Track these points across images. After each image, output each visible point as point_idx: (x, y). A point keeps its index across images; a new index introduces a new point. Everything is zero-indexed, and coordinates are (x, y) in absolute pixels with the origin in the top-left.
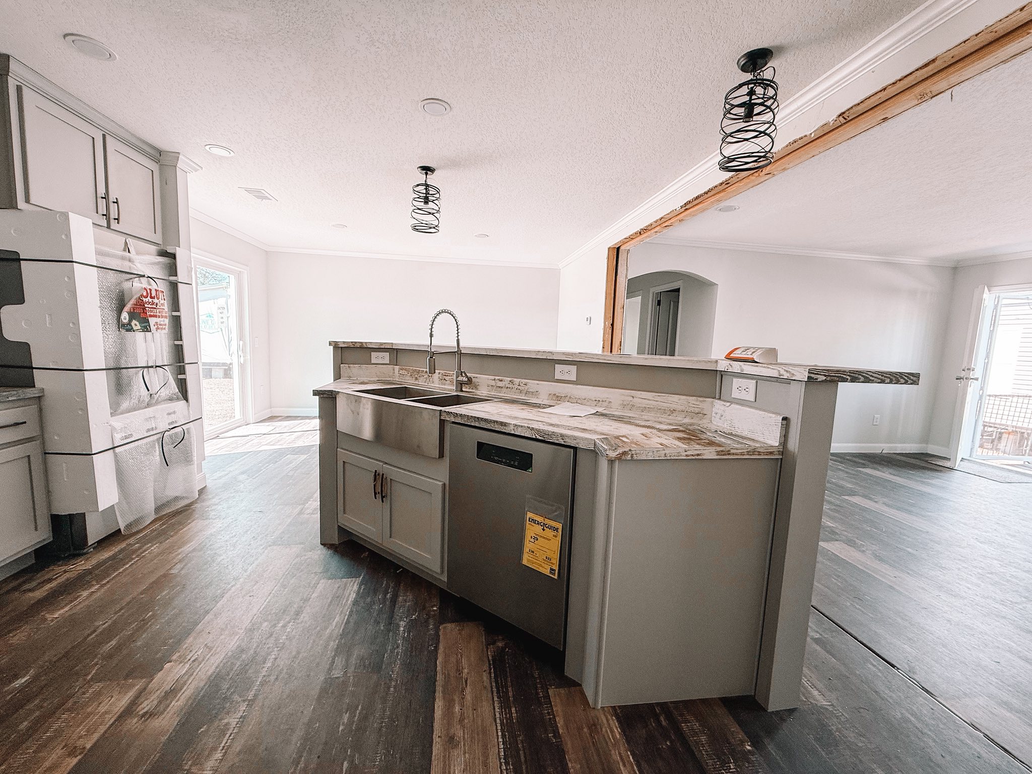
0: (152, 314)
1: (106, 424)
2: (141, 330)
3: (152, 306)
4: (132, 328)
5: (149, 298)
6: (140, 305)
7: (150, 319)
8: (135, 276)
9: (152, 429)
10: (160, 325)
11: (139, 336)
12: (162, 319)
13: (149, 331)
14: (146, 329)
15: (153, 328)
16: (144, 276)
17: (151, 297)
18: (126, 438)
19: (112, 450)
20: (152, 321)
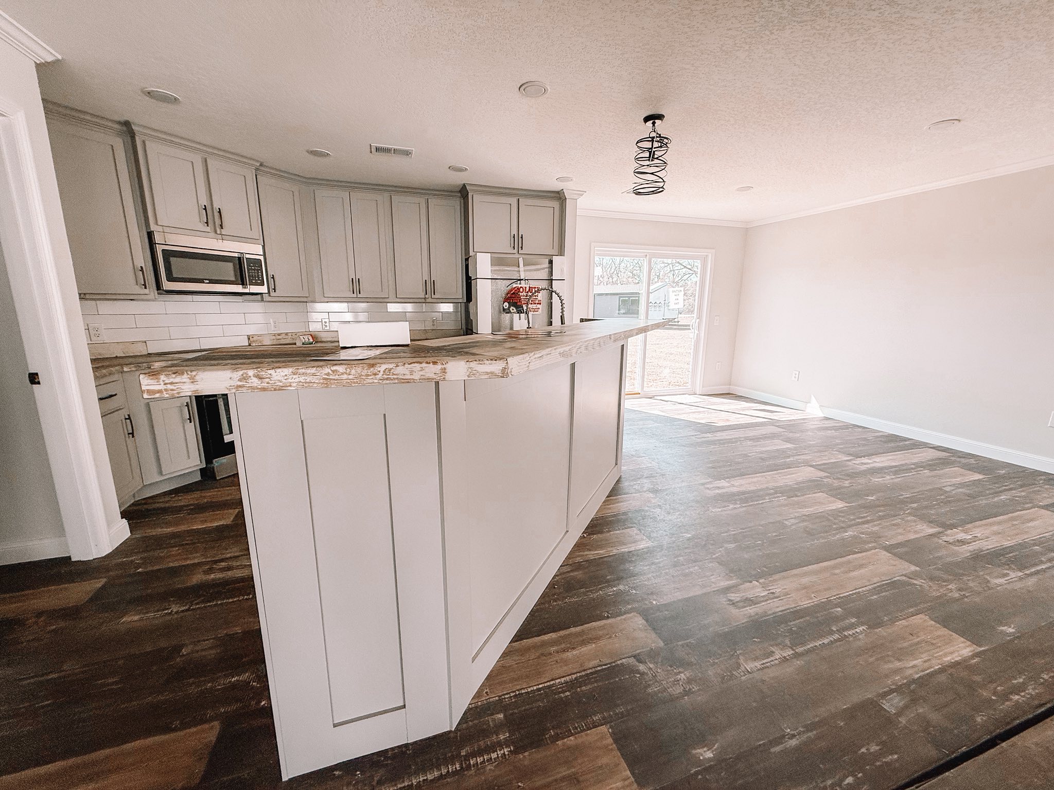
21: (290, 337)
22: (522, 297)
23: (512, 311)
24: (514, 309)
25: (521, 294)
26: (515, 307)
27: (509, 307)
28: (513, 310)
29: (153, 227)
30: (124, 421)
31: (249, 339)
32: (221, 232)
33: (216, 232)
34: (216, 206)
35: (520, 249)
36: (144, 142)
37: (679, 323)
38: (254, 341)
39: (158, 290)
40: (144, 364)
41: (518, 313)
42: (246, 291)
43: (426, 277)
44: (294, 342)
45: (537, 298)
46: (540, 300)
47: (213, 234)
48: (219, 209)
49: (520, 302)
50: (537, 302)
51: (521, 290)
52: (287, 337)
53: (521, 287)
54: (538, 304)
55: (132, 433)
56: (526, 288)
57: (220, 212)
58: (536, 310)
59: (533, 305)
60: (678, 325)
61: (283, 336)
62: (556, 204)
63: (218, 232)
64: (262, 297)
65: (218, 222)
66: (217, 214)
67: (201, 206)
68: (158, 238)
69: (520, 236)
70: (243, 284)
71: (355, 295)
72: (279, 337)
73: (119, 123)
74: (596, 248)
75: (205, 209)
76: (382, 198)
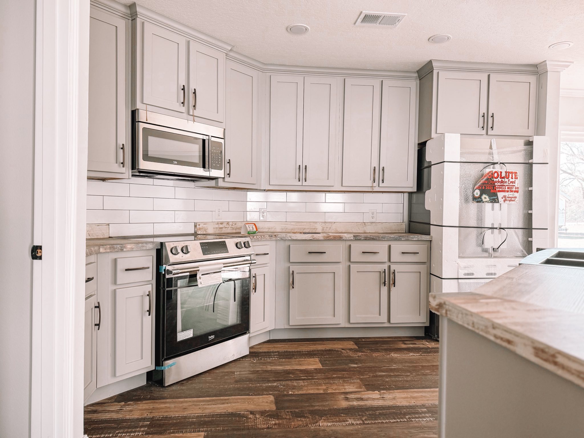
0: (501, 190)
1: (454, 262)
2: (490, 202)
3: (501, 184)
4: (482, 201)
5: (499, 178)
6: (491, 184)
7: (499, 194)
8: (490, 164)
9: (492, 274)
10: (508, 198)
11: (488, 206)
12: (511, 193)
13: (497, 203)
14: (494, 200)
15: (501, 200)
16: (497, 163)
17: (501, 178)
18: (468, 274)
19: (457, 280)
20: (500, 195)
21: (231, 226)
22: (496, 184)
23: (484, 200)
24: (487, 197)
25: (495, 180)
26: (487, 195)
27: (481, 195)
28: (485, 198)
29: (139, 105)
30: (94, 309)
31: (195, 226)
32: (193, 112)
33: (188, 114)
34: (192, 87)
35: (489, 129)
36: (143, 23)
37: (568, 232)
38: (200, 229)
39: (132, 169)
40: (118, 246)
41: (491, 202)
42: (206, 174)
43: (375, 164)
44: (238, 231)
45: (514, 184)
46: (518, 188)
47: (185, 115)
48: (195, 89)
49: (493, 189)
50: (514, 189)
51: (496, 175)
52: (227, 226)
53: (496, 172)
54: (515, 191)
55: (98, 325)
56: (501, 172)
57: (195, 93)
58: (513, 199)
59: (509, 193)
60: (566, 234)
61: (225, 225)
62: (532, 79)
63: (191, 114)
64: (217, 183)
65: (192, 103)
66: (191, 95)
67: (180, 86)
68: (142, 116)
69: (490, 114)
70: (204, 167)
71: (300, 183)
72: (221, 226)
73: (125, 6)
74: (562, 132)
75: (183, 89)
76: (336, 82)
